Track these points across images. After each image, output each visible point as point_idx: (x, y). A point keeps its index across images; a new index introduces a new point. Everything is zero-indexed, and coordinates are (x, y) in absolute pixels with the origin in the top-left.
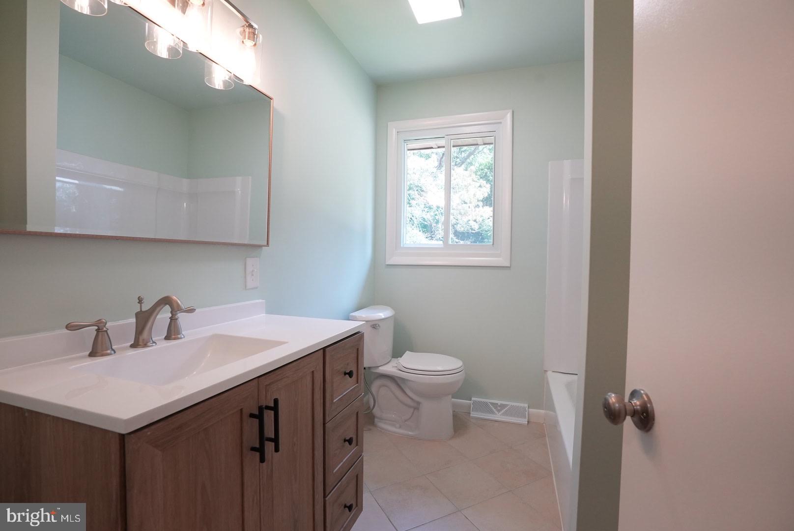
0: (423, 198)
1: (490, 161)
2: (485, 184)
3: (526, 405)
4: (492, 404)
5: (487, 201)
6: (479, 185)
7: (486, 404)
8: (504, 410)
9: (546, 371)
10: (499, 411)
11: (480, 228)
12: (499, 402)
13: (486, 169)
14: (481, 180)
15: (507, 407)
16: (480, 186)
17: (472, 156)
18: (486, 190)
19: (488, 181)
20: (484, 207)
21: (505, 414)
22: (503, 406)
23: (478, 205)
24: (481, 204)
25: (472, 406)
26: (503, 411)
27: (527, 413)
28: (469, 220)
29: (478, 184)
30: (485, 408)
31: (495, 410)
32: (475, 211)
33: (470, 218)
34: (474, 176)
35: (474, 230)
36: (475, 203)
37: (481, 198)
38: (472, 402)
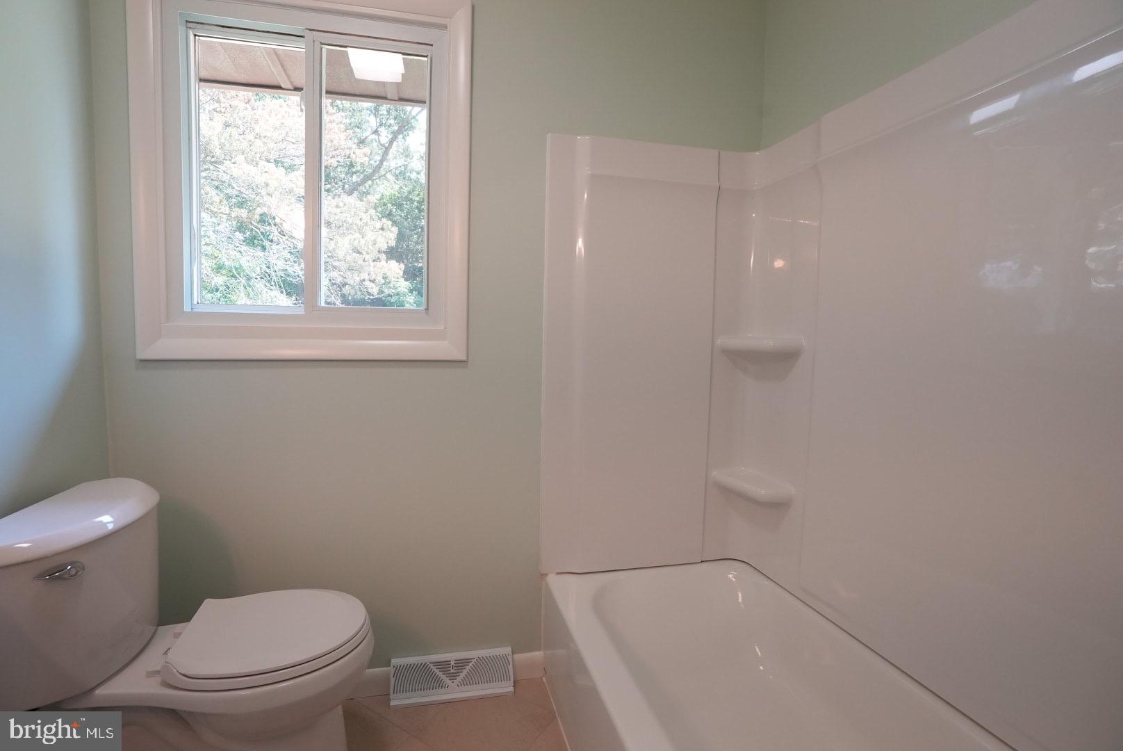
0: (287, 237)
1: (397, 193)
2: (390, 226)
3: (508, 650)
4: (437, 664)
5: (392, 254)
6: (380, 227)
7: (424, 666)
8: (465, 672)
9: (546, 575)
10: (453, 677)
11: (381, 292)
12: (451, 656)
13: (389, 205)
14: (384, 220)
15: (471, 664)
16: (382, 229)
17: (370, 182)
18: (389, 237)
19: (394, 223)
20: (389, 262)
21: (468, 681)
22: (462, 663)
23: (378, 258)
24: (383, 256)
25: (392, 680)
26: (462, 675)
27: (510, 667)
28: (364, 280)
29: (378, 225)
30: (424, 677)
31: (443, 677)
32: (375, 266)
33: (365, 276)
34: (372, 212)
35: (373, 295)
36: (375, 254)
37: (384, 248)
38: (391, 670)
